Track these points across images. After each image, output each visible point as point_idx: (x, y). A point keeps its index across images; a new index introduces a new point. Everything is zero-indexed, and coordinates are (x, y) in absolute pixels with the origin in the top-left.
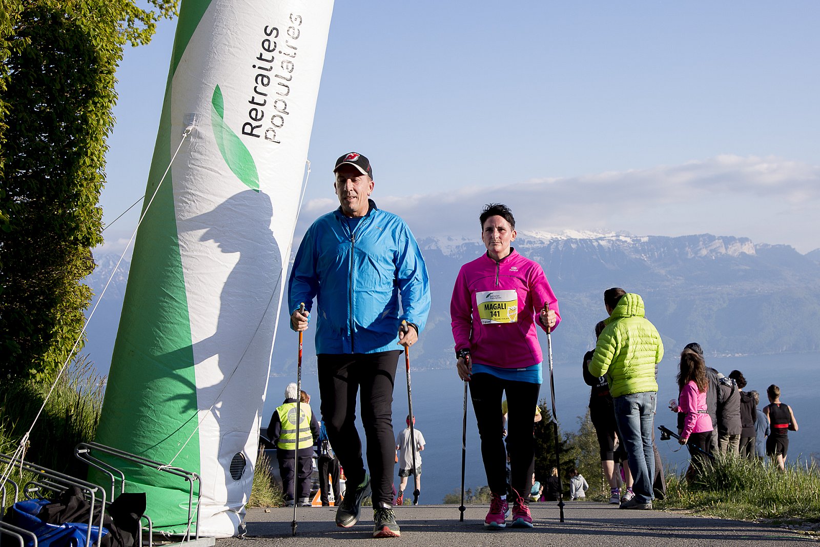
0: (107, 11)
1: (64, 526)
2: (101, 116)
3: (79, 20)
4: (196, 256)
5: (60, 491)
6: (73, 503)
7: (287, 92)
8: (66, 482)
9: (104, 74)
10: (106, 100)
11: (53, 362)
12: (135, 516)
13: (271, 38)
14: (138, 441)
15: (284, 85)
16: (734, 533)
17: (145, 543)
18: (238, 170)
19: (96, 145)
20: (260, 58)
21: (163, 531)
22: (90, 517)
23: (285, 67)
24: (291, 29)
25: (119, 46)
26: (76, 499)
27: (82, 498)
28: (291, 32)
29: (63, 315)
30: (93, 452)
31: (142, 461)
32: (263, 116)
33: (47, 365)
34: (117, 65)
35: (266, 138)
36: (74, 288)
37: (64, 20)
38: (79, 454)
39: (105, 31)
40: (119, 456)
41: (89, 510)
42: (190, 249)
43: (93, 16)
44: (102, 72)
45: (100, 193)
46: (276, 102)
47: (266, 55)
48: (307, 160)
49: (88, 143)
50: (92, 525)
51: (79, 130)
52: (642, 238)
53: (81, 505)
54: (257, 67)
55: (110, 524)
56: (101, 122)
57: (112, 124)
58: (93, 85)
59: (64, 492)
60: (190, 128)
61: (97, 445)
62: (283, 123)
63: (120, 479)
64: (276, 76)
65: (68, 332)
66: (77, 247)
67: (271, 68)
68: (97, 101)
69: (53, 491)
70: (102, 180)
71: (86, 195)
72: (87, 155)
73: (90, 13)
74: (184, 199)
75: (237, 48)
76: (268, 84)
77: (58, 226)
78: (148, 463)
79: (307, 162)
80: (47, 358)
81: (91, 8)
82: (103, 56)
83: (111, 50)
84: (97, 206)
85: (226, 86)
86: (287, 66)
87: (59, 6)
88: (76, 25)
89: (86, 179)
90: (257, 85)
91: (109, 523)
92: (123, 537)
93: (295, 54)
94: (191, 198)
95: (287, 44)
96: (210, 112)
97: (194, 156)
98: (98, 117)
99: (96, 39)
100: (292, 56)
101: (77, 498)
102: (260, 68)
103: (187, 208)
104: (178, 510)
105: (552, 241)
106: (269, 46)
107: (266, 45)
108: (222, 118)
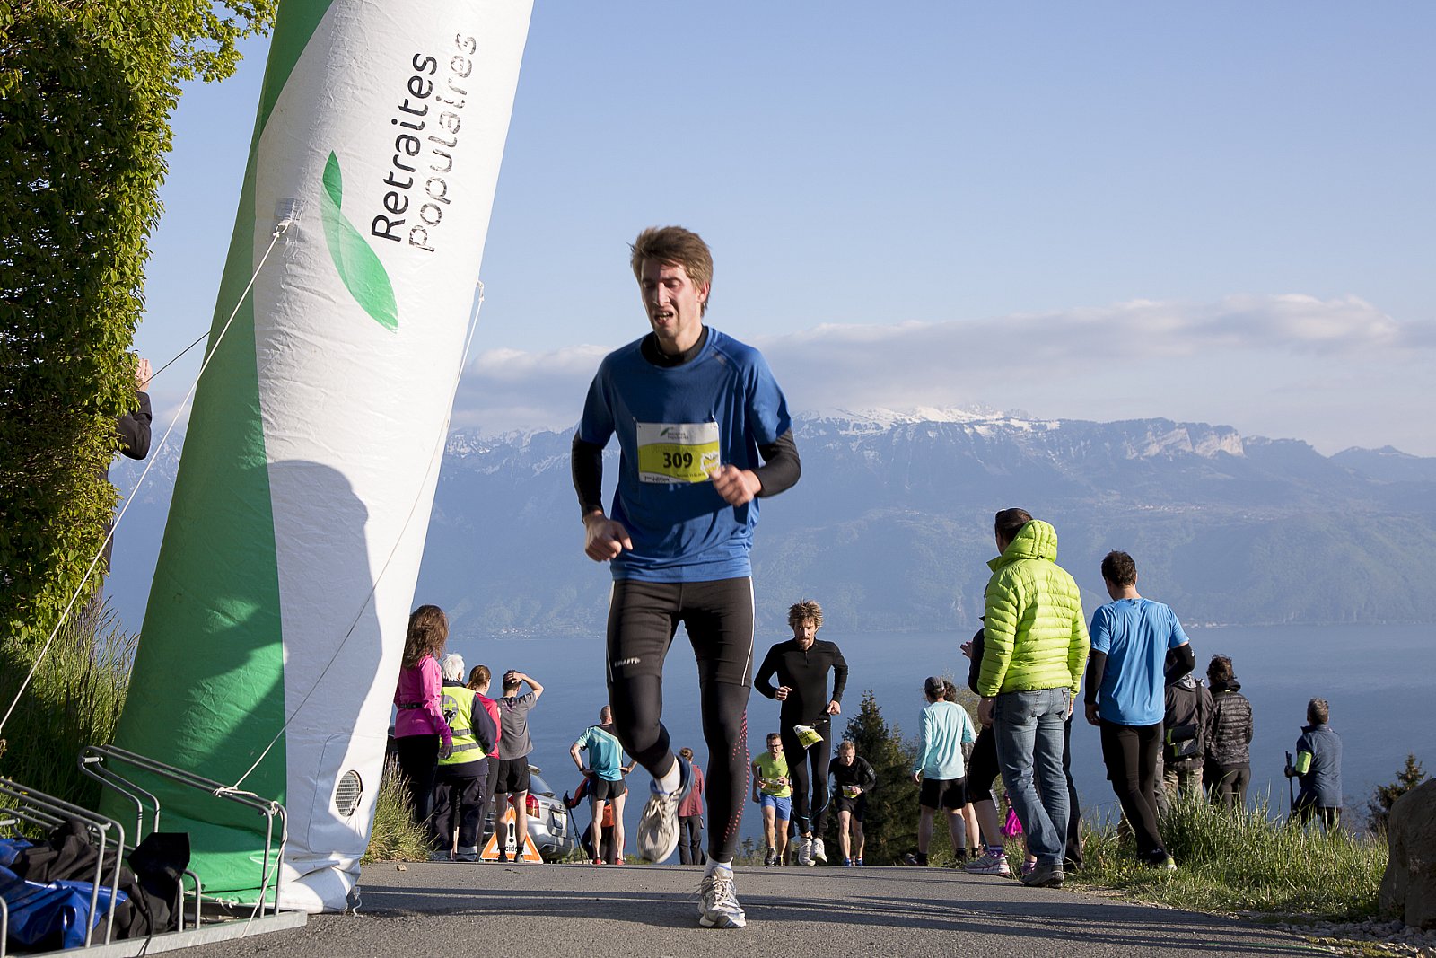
0: (152, 26)
1: (53, 886)
2: (138, 201)
3: (105, 41)
4: (289, 437)
5: (50, 826)
6: (71, 846)
7: (447, 167)
8: (61, 812)
9: (145, 130)
10: (148, 175)
11: (50, 608)
12: (172, 871)
13: (425, 74)
14: (184, 745)
15: (443, 154)
16: (1195, 936)
17: (190, 917)
18: (363, 295)
19: (129, 249)
20: (405, 108)
21: (220, 899)
22: (96, 872)
23: (446, 123)
24: (458, 61)
25: (171, 85)
26: (75, 841)
27: (87, 840)
28: (456, 65)
29: (69, 531)
30: (111, 761)
31: (190, 779)
32: (406, 205)
33: (39, 614)
34: (168, 117)
35: (412, 242)
36: (87, 487)
37: (81, 41)
38: (84, 764)
39: (149, 58)
40: (151, 769)
41: (96, 860)
42: (280, 426)
43: (129, 35)
44: (142, 128)
45: (135, 329)
47: (416, 104)
48: (478, 280)
49: (116, 245)
50: (101, 884)
51: (102, 224)
52: (1048, 424)
53: (84, 850)
54: (399, 123)
55: (131, 886)
56: (138, 210)
57: (157, 213)
58: (125, 149)
59: (57, 828)
60: (286, 223)
61: (116, 752)
62: (440, 217)
63: (152, 810)
65: (75, 559)
66: (93, 418)
67: (423, 124)
68: (132, 175)
69: (42, 827)
70: (138, 307)
71: (111, 333)
72: (113, 266)
73: (124, 28)
74: (273, 342)
75: (366, 90)
76: (417, 152)
77: (62, 382)
78: (199, 783)
79: (478, 283)
80: (41, 602)
81: (126, 20)
82: (144, 100)
83: (158, 91)
84: (130, 350)
85: (347, 154)
86: (449, 122)
87: (73, 18)
88: (101, 50)
89: (110, 306)
90: (398, 153)
91: (129, 882)
92: (152, 908)
93: (463, 102)
94: (284, 340)
95: (450, 85)
96: (319, 197)
97: (291, 270)
98: (134, 202)
99: (132, 73)
101: (77, 840)
102: (403, 124)
103: (277, 356)
104: (247, 865)
105: (896, 425)
106: (420, 88)
107: (415, 85)
108: (339, 206)
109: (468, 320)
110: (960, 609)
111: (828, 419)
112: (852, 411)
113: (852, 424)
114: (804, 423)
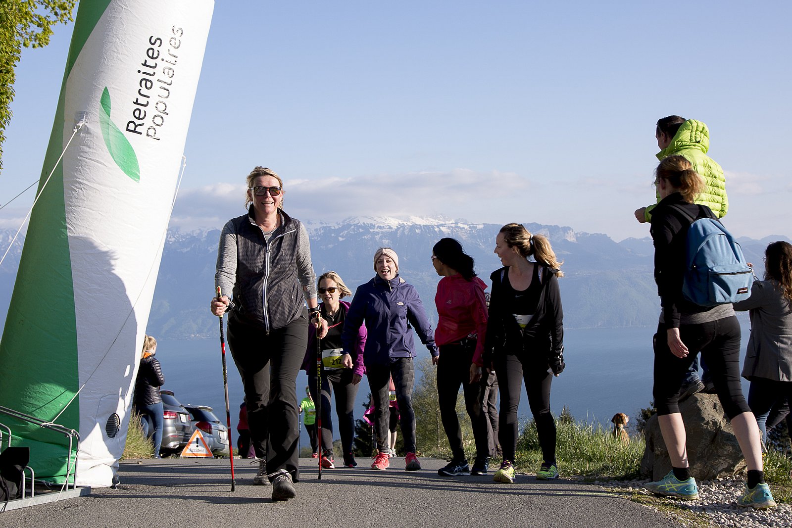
4: (81, 238)
7: (167, 95)
9: (3, 73)
10: (5, 97)
12: (19, 467)
13: (155, 47)
14: (25, 401)
15: (165, 89)
17: (28, 491)
18: (121, 162)
20: (145, 65)
21: (44, 481)
23: (166, 73)
24: (173, 40)
25: (17, 49)
28: (172, 42)
31: (27, 418)
32: (145, 115)
34: (15, 66)
35: (148, 135)
40: (7, 413)
42: (76, 231)
44: (1, 72)
46: (157, 103)
47: (151, 62)
48: (183, 155)
52: (477, 226)
54: (141, 72)
57: (9, 117)
60: (80, 124)
62: (163, 122)
63: (8, 434)
64: (159, 80)
67: (154, 73)
74: (73, 187)
75: (124, 54)
76: (151, 88)
78: (33, 420)
79: (183, 157)
82: (2, 57)
83: (10, 52)
85: (114, 88)
86: (168, 72)
90: (141, 88)
92: (8, 486)
93: (176, 61)
94: (79, 186)
95: (169, 52)
96: (98, 110)
97: (83, 149)
100: (173, 64)
102: (144, 73)
103: (75, 195)
104: (59, 463)
105: (399, 226)
106: (153, 54)
107: (150, 52)
108: (109, 116)
109: (177, 176)
111: (364, 223)
112: (376, 219)
113: (376, 226)
114: (351, 225)
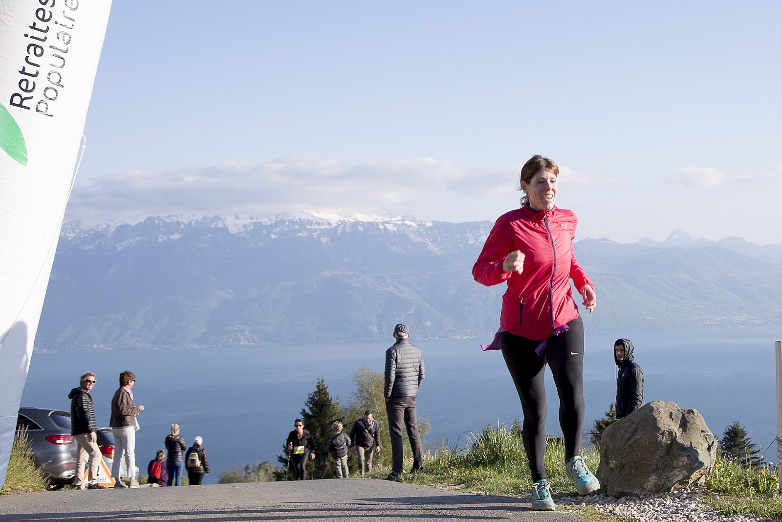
7: (62, 64)
13: (47, 8)
15: (59, 57)
20: (33, 27)
23: (61, 38)
24: (69, 1)
28: (68, 3)
32: (34, 87)
35: (38, 110)
46: (50, 74)
48: (82, 135)
52: (426, 223)
54: (29, 36)
64: (51, 47)
67: (46, 38)
75: (8, 15)
76: (41, 55)
79: (82, 137)
86: (63, 37)
90: (28, 55)
93: (73, 25)
100: (69, 28)
102: (32, 37)
105: (340, 223)
106: (44, 16)
107: (41, 14)
109: (75, 159)
110: (375, 328)
111: (300, 219)
112: (314, 214)
113: (314, 222)
114: (286, 221)
